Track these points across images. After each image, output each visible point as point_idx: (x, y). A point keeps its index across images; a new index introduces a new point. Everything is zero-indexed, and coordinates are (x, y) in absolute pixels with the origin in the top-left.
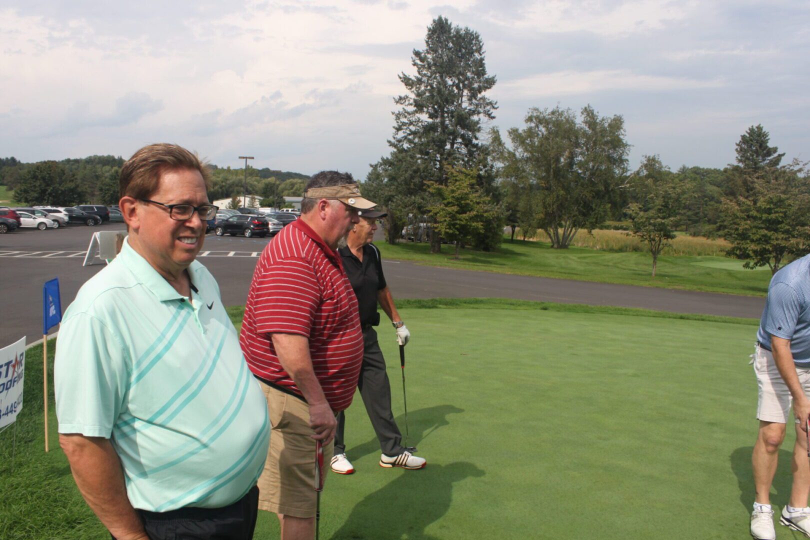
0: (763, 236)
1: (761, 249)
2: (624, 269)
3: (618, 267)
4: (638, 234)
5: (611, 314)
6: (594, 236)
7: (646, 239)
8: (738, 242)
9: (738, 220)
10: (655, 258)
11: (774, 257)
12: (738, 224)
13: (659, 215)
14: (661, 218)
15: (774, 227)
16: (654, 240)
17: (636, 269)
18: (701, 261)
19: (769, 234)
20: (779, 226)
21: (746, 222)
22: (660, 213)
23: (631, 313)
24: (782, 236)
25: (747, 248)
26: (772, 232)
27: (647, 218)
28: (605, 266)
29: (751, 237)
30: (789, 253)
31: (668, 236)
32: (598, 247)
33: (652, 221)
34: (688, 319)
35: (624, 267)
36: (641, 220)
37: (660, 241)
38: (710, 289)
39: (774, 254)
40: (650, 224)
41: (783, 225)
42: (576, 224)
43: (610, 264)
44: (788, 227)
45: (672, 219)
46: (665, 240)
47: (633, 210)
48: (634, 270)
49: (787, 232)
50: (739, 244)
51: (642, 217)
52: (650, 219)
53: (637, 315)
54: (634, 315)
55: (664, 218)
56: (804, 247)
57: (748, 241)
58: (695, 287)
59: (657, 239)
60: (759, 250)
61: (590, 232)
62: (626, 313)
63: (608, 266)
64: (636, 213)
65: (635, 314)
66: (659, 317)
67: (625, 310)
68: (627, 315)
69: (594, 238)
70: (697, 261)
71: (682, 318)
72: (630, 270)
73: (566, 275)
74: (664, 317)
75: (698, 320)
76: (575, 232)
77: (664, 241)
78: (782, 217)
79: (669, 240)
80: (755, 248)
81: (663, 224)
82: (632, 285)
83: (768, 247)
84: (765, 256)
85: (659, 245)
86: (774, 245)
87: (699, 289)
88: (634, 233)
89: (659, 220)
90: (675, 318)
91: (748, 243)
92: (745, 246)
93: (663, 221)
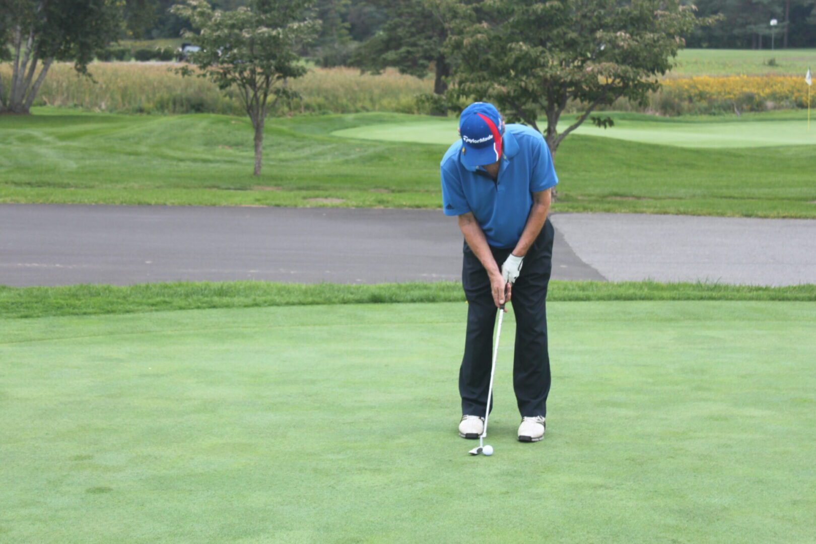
0: (518, 60)
1: (515, 91)
2: (181, 160)
3: (164, 157)
4: (209, 68)
5: (181, 308)
6: (95, 78)
7: (234, 80)
8: (464, 75)
9: (458, 21)
10: (258, 128)
11: (543, 108)
12: (461, 32)
13: (263, 17)
14: (268, 26)
15: (543, 34)
16: (252, 83)
17: (210, 157)
18: (354, 126)
19: (535, 51)
20: (555, 32)
21: (477, 26)
22: (265, 12)
23: (236, 300)
24: (563, 56)
25: (486, 91)
26: (540, 48)
27: (233, 26)
28: (130, 154)
29: (492, 64)
30: (575, 98)
31: (286, 72)
32: (103, 107)
33: (246, 35)
34: (392, 300)
35: (179, 154)
36: (218, 33)
37: (268, 83)
38: (405, 200)
39: (545, 103)
40: (239, 42)
41: (562, 29)
42: (44, 52)
43: (143, 148)
44: (572, 35)
45: (295, 25)
46: (281, 82)
47: (195, 8)
48: (205, 161)
49: (571, 45)
50: (466, 80)
51: (218, 26)
52: (241, 30)
53: (256, 305)
54: (246, 306)
55: (274, 26)
56: (610, 81)
57: (485, 74)
58: (369, 198)
59: (260, 80)
60: (512, 94)
61: (82, 70)
62: (226, 300)
63: (136, 154)
64: (202, 14)
65: (249, 301)
66: (318, 303)
67: (221, 293)
68: (227, 306)
69: (95, 82)
70: (346, 128)
71: (376, 300)
72: (195, 160)
73: (36, 190)
74: (329, 302)
75: (421, 300)
76: (45, 69)
77: (277, 83)
78: (558, 9)
79: (290, 79)
80: (504, 89)
81: (275, 39)
82: (214, 205)
83: (532, 84)
84: (523, 107)
85: (266, 95)
86: (545, 80)
87: (381, 202)
88: (201, 68)
89: (264, 29)
90: (359, 302)
91: (484, 79)
92: (479, 86)
93: (274, 33)
